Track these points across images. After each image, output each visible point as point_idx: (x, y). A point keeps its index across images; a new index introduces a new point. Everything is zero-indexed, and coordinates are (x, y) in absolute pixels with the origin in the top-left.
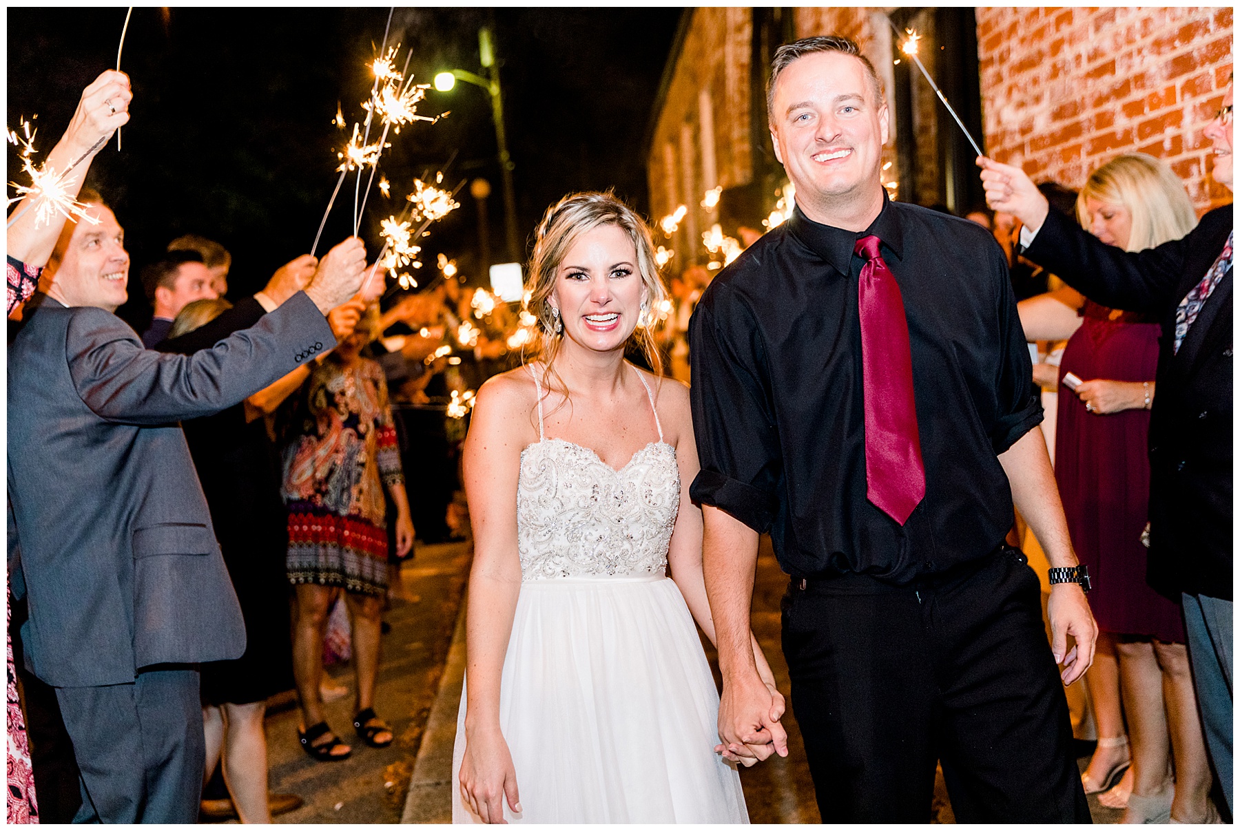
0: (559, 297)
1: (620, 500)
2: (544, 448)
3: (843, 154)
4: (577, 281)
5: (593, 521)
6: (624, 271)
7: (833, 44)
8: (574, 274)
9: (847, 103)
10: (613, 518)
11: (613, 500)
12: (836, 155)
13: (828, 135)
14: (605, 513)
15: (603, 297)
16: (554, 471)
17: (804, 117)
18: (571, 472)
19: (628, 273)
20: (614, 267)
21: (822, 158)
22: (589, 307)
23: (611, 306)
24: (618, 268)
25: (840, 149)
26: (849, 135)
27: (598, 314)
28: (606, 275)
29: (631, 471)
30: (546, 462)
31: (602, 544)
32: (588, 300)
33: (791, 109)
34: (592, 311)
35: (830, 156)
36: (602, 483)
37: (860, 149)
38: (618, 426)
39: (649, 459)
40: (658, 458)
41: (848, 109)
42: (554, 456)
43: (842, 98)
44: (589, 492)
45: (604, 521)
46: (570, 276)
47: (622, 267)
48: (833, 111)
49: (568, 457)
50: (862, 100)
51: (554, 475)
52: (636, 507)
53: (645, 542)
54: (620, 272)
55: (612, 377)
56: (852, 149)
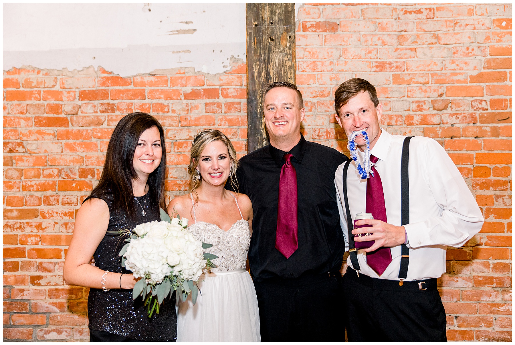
0: (200, 167)
1: (228, 242)
2: (197, 225)
3: (284, 123)
4: (206, 161)
5: (219, 251)
6: (224, 157)
7: (285, 85)
8: (205, 159)
9: (288, 106)
10: (226, 249)
11: (225, 242)
12: (281, 123)
13: (278, 116)
14: (223, 247)
15: (216, 167)
16: (203, 233)
17: (272, 109)
18: (209, 233)
19: (225, 157)
20: (220, 155)
21: (276, 124)
22: (211, 170)
23: (220, 170)
24: (221, 156)
25: (283, 122)
26: (286, 117)
27: (215, 173)
28: (217, 159)
29: (231, 231)
30: (199, 230)
31: (223, 259)
32: (210, 169)
33: (268, 105)
34: (212, 172)
35: (279, 124)
36: (221, 237)
37: (290, 122)
38: (224, 213)
39: (238, 226)
40: (242, 226)
41: (288, 108)
42: (202, 228)
43: (285, 104)
44: (216, 240)
45: (223, 250)
46: (204, 160)
47: (223, 155)
48: (282, 108)
49: (207, 228)
50: (293, 105)
51: (203, 234)
52: (234, 244)
53: (239, 257)
54: (222, 157)
55: (221, 195)
56: (287, 122)
